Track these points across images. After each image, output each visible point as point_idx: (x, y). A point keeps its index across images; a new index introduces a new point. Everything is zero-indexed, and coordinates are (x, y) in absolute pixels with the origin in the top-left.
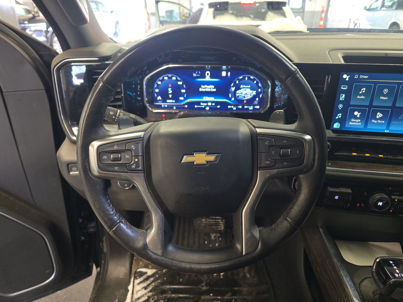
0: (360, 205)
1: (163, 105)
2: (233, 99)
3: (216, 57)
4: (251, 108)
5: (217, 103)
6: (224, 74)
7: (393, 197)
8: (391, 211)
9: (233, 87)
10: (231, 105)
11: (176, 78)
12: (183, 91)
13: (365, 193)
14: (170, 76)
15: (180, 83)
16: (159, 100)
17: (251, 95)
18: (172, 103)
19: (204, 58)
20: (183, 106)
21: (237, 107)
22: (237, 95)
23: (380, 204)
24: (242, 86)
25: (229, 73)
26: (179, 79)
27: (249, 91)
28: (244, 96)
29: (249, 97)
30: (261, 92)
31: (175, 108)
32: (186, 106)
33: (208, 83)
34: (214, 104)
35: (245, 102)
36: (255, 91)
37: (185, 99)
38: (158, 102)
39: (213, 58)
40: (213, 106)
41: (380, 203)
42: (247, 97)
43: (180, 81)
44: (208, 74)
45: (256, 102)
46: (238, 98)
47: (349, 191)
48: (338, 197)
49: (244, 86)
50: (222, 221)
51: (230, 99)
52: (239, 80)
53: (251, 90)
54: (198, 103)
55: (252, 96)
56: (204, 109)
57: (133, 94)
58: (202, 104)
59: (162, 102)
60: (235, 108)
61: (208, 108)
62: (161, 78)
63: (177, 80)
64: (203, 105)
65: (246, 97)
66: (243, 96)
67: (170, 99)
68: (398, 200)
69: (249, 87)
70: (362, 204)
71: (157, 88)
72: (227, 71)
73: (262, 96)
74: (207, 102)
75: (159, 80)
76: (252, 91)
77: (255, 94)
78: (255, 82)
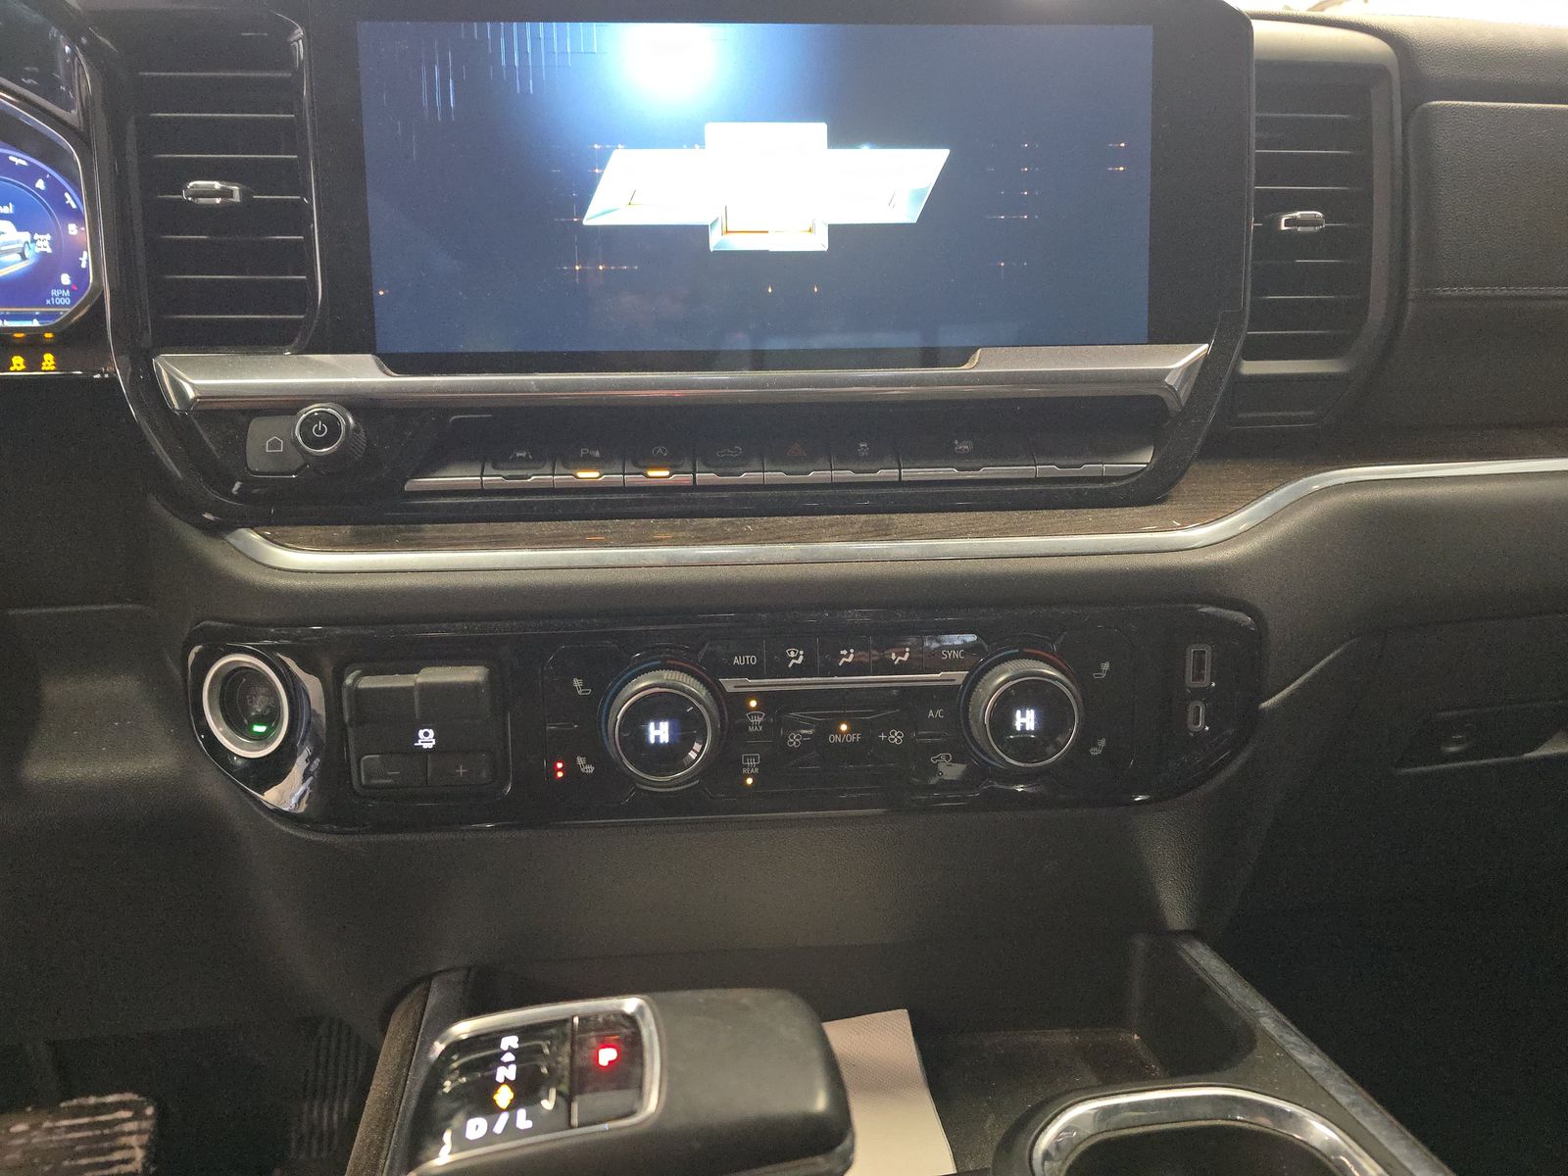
0: (571, 769)
7: (730, 685)
8: (749, 781)
13: (577, 683)
17: (22, 258)
23: (657, 733)
27: (8, 233)
29: (10, 266)
36: (48, 237)
41: (657, 728)
47: (471, 674)
48: (431, 733)
50: (138, 1115)
53: (20, 229)
55: (32, 259)
68: (764, 698)
69: (7, 209)
70: (580, 761)
76: (26, 236)
77: (49, 250)
78: (40, 184)
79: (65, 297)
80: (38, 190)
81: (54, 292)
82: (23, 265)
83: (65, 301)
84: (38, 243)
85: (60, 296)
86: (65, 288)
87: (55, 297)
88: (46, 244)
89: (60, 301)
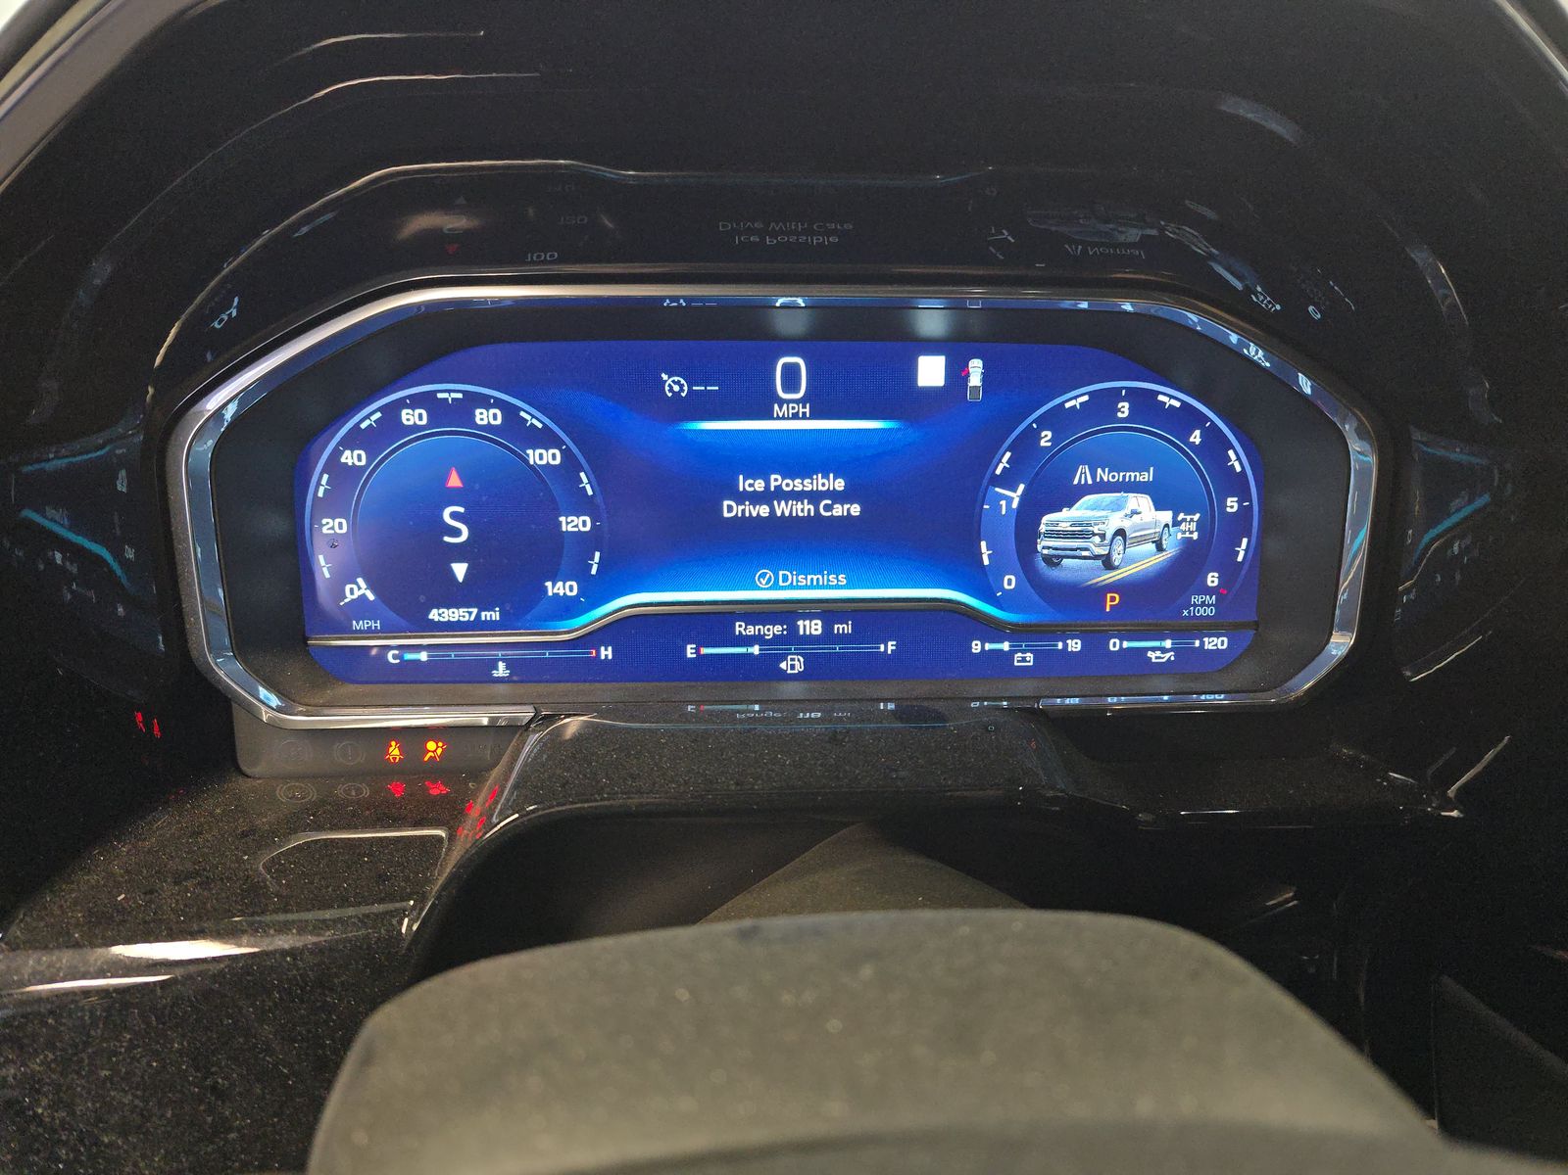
1: (397, 648)
2: (1010, 582)
3: (848, 226)
4: (1160, 651)
5: (871, 618)
6: (931, 371)
9: (1008, 480)
10: (992, 629)
11: (510, 412)
12: (575, 524)
14: (450, 392)
15: (545, 457)
16: (360, 607)
17: (1160, 548)
18: (477, 626)
19: (750, 231)
20: (577, 654)
21: (1043, 645)
22: (1044, 545)
24: (1082, 475)
25: (976, 369)
26: (533, 418)
27: (1143, 513)
28: (1103, 551)
29: (1141, 561)
30: (1239, 524)
31: (501, 671)
32: (606, 653)
33: (799, 457)
34: (843, 628)
35: (1112, 600)
36: (1190, 510)
37: (596, 592)
38: (345, 630)
39: (829, 233)
40: (842, 638)
42: (1128, 561)
43: (545, 439)
44: (791, 378)
45: (1203, 606)
46: (1054, 574)
49: (1104, 475)
51: (982, 583)
52: (1059, 420)
53: (1159, 506)
54: (715, 623)
55: (1171, 550)
56: (765, 669)
57: (118, 554)
58: (740, 628)
59: (388, 630)
60: (1025, 659)
61: (793, 664)
62: (368, 417)
63: (514, 429)
64: (752, 640)
65: (1117, 559)
66: (1096, 557)
67: (455, 595)
69: (1146, 477)
71: (333, 505)
72: (956, 353)
73: (1257, 552)
74: (787, 613)
75: (353, 441)
76: (1166, 516)
77: (1195, 536)
78: (1196, 437)
79: (1209, 606)
80: (1192, 446)
81: (1196, 599)
82: (1162, 557)
83: (1208, 611)
84: (1183, 527)
85: (1203, 604)
86: (1210, 591)
87: (1195, 605)
88: (1193, 526)
89: (1202, 611)
